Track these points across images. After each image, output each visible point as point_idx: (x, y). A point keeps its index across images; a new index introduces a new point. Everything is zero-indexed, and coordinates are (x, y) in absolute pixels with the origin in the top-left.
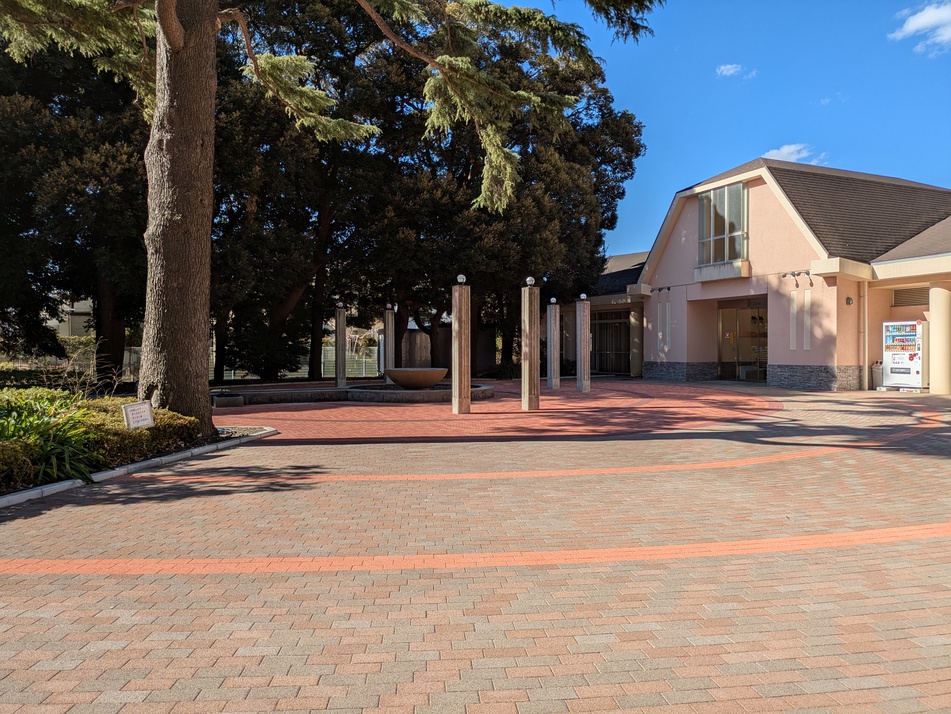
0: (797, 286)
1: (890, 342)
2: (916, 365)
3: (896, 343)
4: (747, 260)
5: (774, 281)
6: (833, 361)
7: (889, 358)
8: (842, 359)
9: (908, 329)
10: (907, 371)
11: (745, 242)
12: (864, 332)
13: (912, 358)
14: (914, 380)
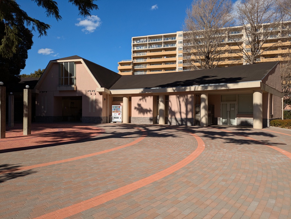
0: (91, 94)
1: (114, 110)
2: (120, 116)
3: (115, 111)
4: (76, 85)
5: (84, 92)
6: (101, 115)
7: (114, 115)
8: (103, 115)
9: (118, 107)
10: (118, 118)
11: (75, 80)
12: (108, 108)
13: (119, 114)
14: (119, 120)
